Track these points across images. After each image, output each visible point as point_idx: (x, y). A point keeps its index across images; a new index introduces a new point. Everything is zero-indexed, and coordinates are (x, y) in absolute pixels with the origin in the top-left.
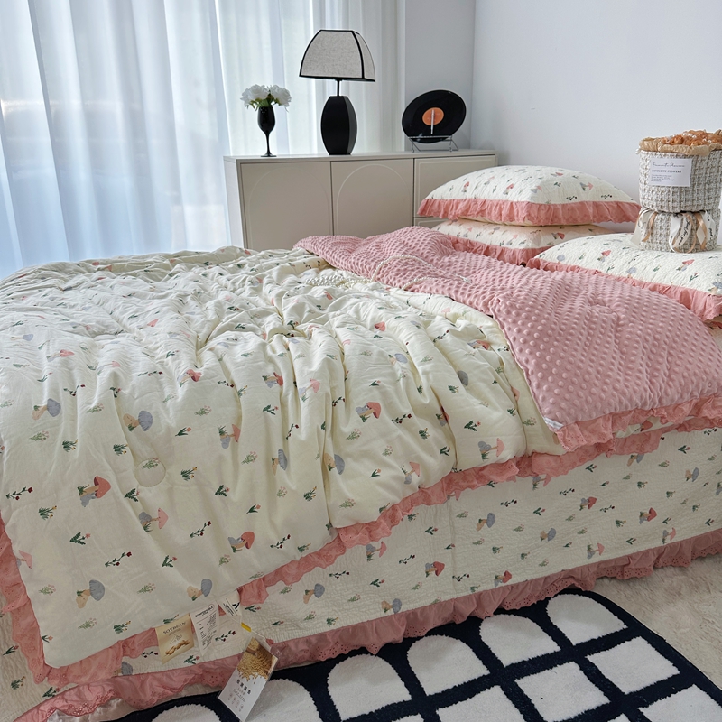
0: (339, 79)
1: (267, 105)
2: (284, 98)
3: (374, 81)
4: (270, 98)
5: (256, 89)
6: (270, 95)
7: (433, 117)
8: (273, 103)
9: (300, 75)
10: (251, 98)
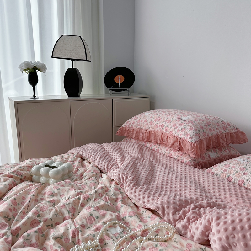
0: (73, 60)
1: (33, 71)
2: (43, 68)
3: (90, 61)
4: (35, 68)
5: (27, 63)
6: (35, 66)
7: (119, 79)
8: (37, 70)
9: (52, 57)
10: (24, 68)
